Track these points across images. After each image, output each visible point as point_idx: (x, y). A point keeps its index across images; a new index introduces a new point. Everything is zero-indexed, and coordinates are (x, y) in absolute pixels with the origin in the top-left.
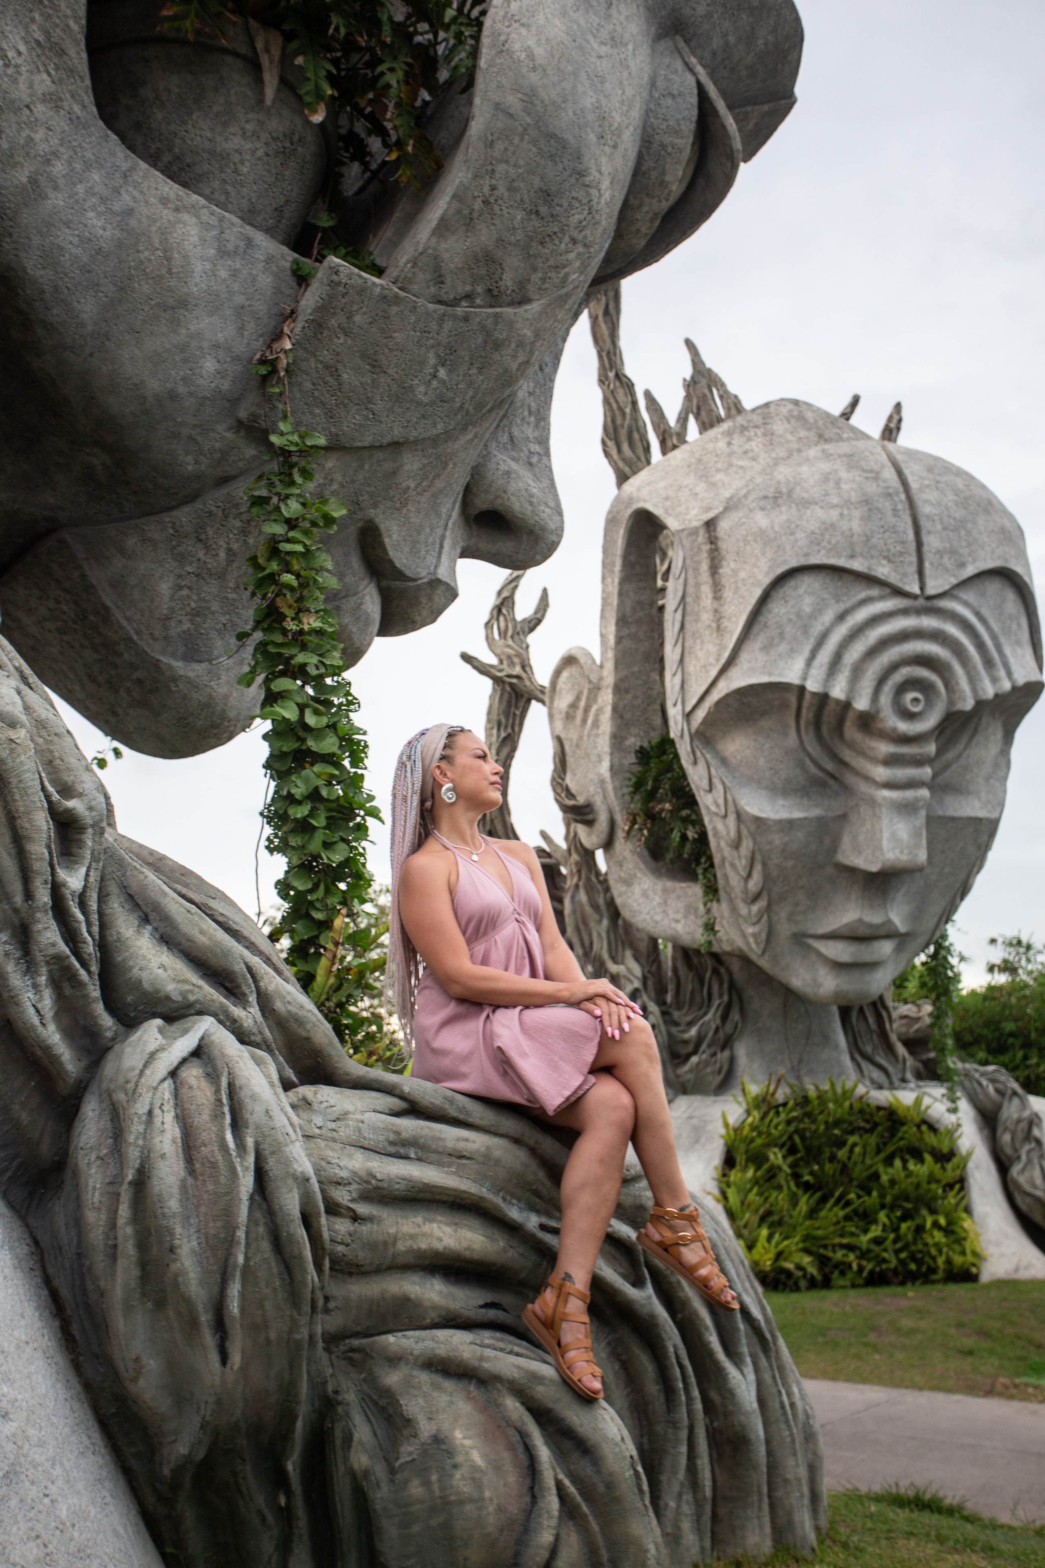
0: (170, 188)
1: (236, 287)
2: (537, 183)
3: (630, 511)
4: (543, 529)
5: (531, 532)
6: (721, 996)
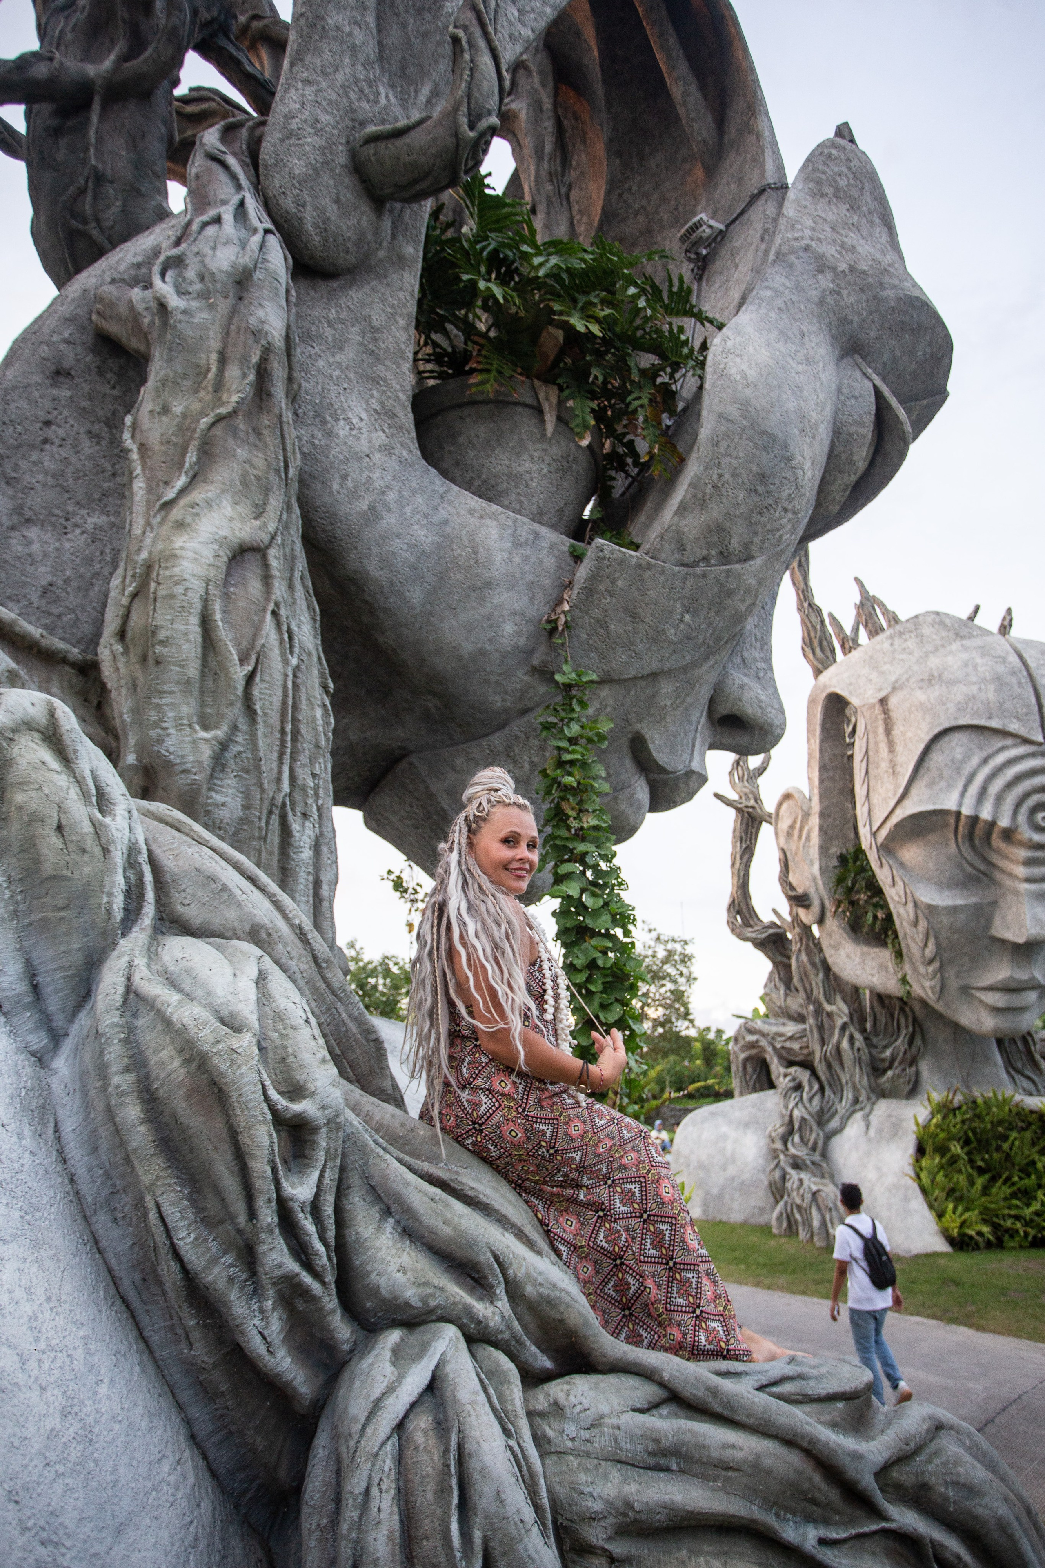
0: (475, 502)
1: (527, 568)
2: (754, 468)
3: (824, 694)
4: (771, 725)
5: (761, 728)
6: (907, 1027)
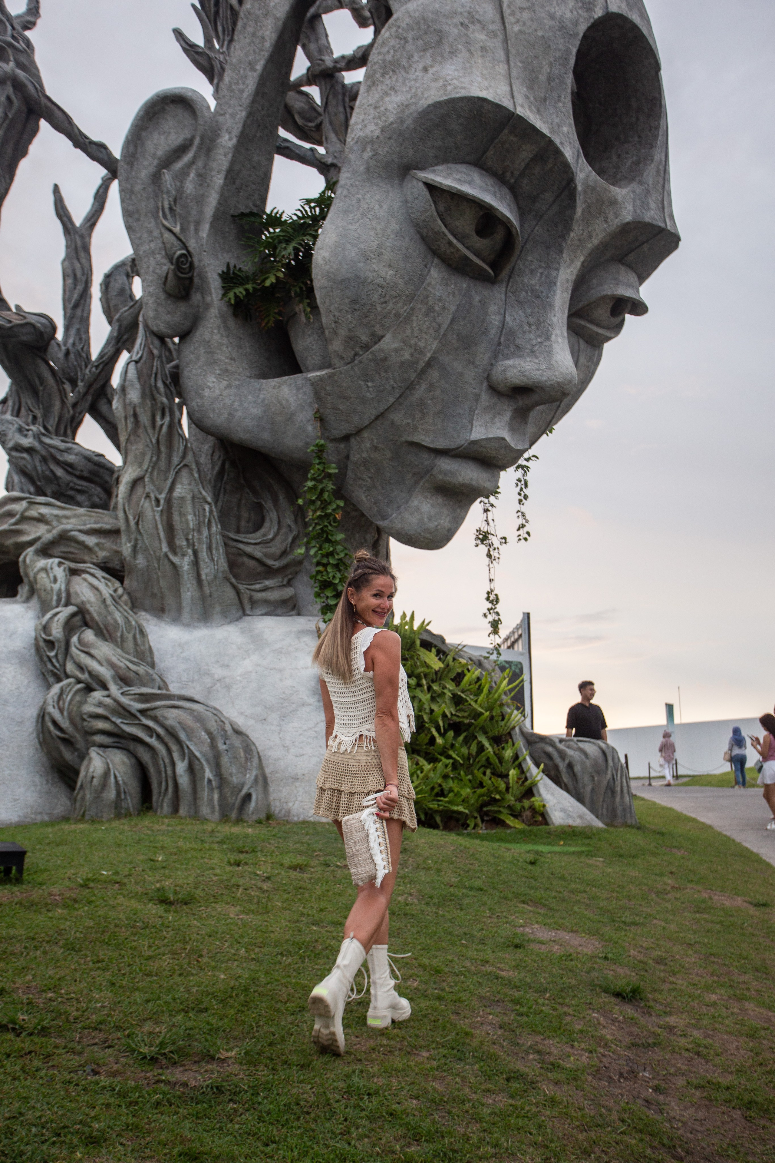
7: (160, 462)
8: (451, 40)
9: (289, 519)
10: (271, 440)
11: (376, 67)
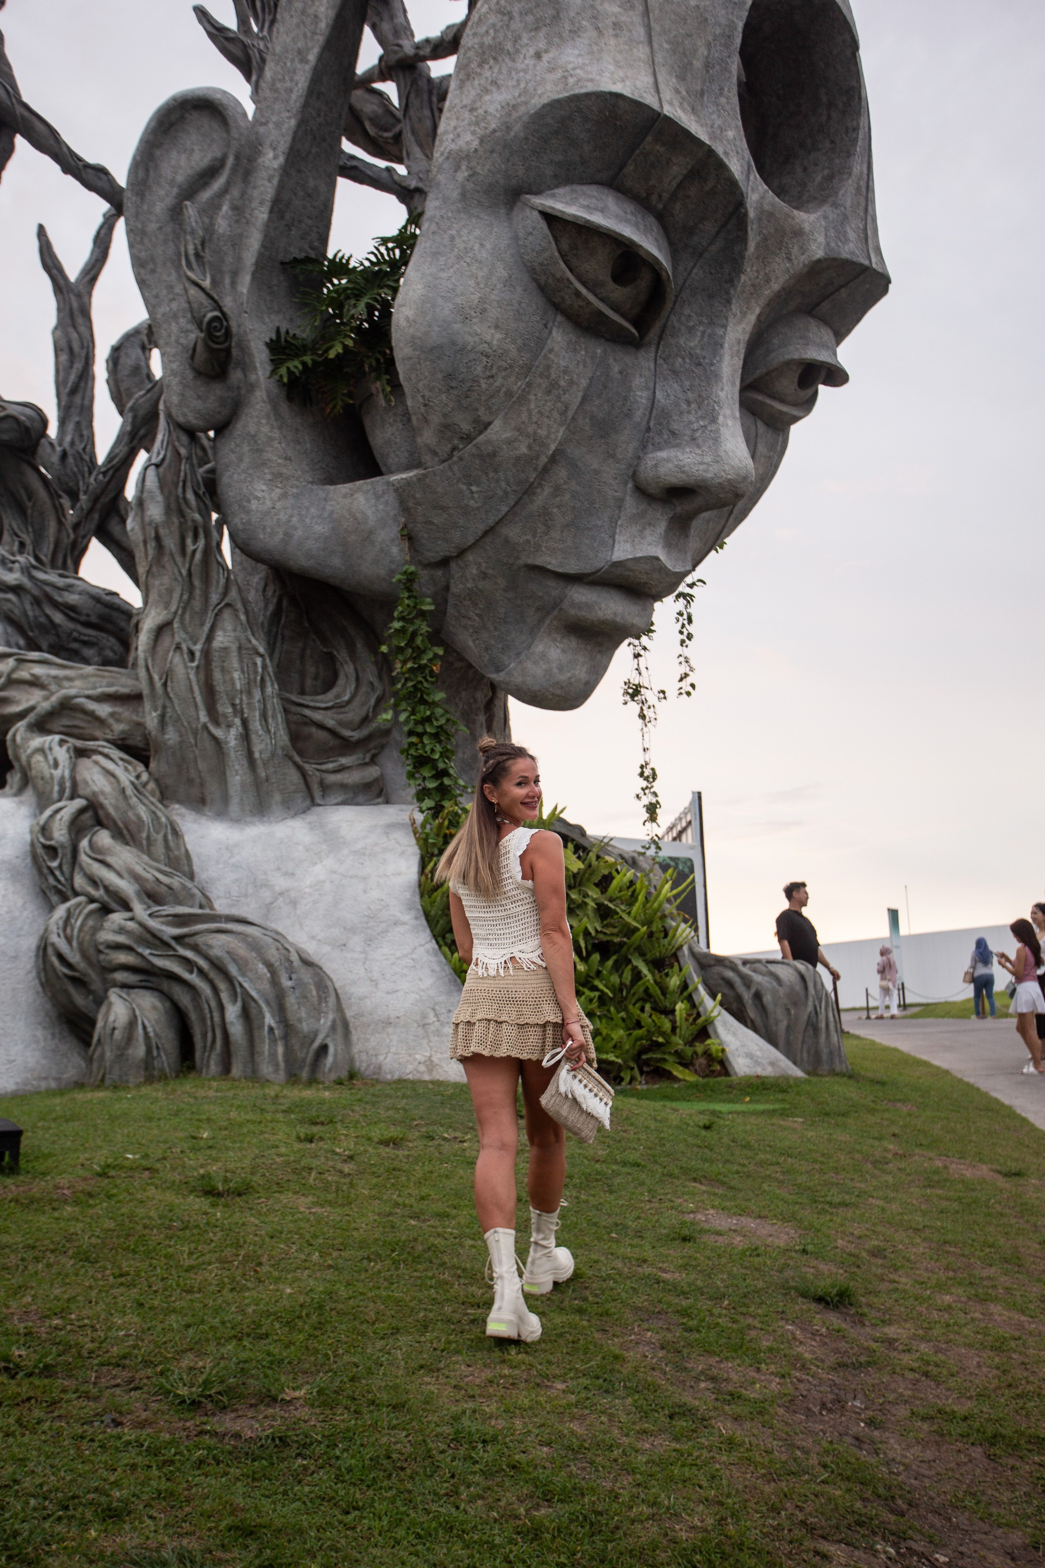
7: (193, 602)
8: (572, 14)
9: (370, 674)
10: (343, 568)
11: (471, 54)
